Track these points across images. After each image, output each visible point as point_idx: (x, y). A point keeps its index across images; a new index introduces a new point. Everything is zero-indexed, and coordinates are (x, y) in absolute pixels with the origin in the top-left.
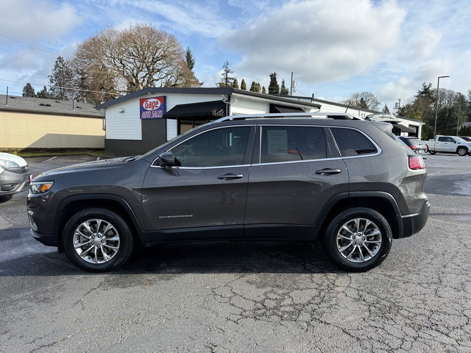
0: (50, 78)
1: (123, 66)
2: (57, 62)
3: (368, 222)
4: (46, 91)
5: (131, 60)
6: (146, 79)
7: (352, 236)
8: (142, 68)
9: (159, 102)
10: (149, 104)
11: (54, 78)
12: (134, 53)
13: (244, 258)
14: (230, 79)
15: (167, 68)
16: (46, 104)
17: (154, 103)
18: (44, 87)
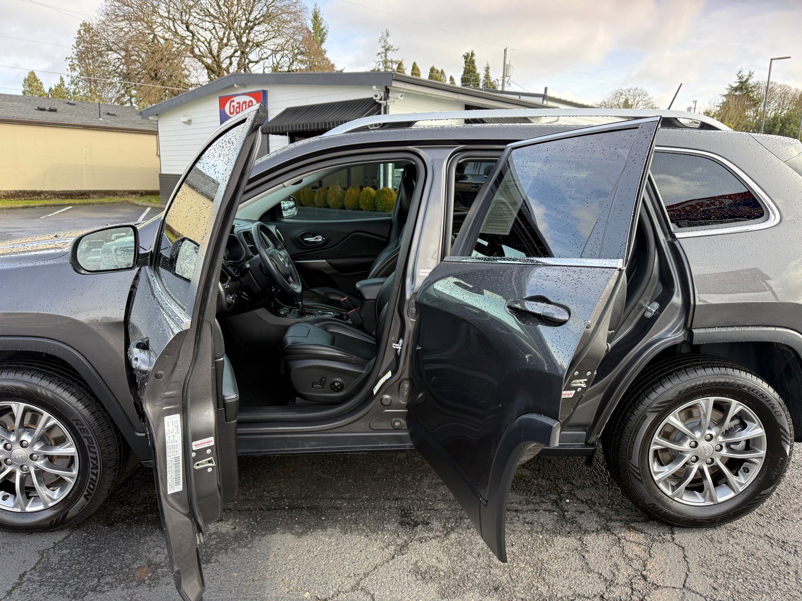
0: (69, 62)
1: (191, 35)
2: (79, 32)
3: (736, 407)
4: (64, 86)
5: (207, 25)
6: (235, 61)
7: (689, 441)
8: (229, 40)
9: (255, 102)
10: (236, 105)
11: (76, 62)
12: (212, 11)
13: (409, 478)
14: (392, 62)
15: (273, 40)
16: (47, 108)
17: (244, 105)
18: (59, 78)
